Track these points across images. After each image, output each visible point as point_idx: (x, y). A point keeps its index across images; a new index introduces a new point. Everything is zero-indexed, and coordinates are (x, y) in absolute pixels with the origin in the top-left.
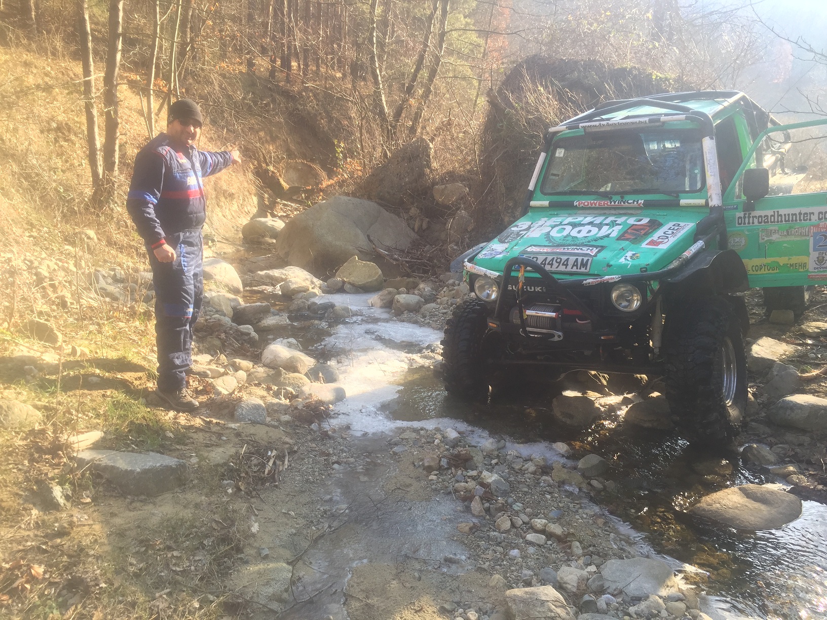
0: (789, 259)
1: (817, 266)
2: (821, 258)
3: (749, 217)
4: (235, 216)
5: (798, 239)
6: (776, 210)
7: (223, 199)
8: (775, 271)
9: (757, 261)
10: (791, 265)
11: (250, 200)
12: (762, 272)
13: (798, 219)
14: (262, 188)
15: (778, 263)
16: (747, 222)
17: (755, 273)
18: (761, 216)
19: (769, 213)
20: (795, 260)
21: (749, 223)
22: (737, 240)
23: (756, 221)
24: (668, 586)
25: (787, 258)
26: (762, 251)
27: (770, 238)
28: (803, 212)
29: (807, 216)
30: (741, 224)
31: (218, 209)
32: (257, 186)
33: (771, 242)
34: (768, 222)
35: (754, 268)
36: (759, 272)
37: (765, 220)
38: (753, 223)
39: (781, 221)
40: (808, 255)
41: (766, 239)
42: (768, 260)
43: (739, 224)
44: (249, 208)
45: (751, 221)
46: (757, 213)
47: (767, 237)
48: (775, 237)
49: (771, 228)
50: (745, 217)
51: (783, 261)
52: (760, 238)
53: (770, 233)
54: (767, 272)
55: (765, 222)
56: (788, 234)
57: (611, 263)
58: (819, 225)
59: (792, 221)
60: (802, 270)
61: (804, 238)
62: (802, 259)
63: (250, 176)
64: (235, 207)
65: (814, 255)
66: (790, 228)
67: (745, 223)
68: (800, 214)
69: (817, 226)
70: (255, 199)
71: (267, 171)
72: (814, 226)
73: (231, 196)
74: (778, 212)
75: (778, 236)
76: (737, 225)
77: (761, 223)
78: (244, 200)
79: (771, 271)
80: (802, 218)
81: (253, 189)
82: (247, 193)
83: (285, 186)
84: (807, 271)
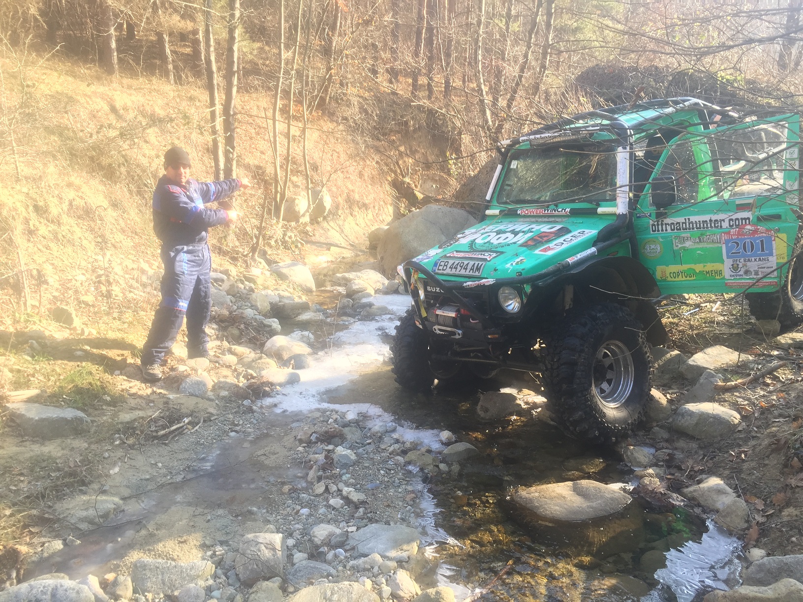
0: (704, 266)
1: (733, 274)
2: (735, 265)
3: (662, 225)
4: (369, 224)
5: (711, 246)
6: (687, 218)
7: (357, 209)
8: (692, 278)
9: (674, 268)
10: (708, 273)
11: (386, 210)
12: (680, 278)
13: (709, 225)
14: (398, 198)
15: (694, 270)
16: (660, 229)
17: (673, 279)
18: (673, 224)
19: (681, 220)
20: (710, 267)
21: (662, 230)
22: (652, 247)
23: (669, 228)
24: (402, 550)
25: (702, 265)
26: (677, 257)
27: (684, 245)
28: (713, 219)
29: (717, 223)
30: (655, 231)
31: (350, 218)
32: (393, 196)
33: (684, 249)
34: (680, 229)
35: (672, 275)
36: (677, 279)
37: (677, 227)
38: (666, 230)
39: (693, 229)
40: (722, 262)
41: (680, 246)
42: (685, 267)
43: (653, 231)
44: (384, 216)
45: (664, 229)
46: (668, 221)
47: (680, 243)
48: (688, 244)
49: (683, 235)
50: (658, 225)
51: (698, 268)
52: (674, 246)
53: (684, 240)
54: (684, 278)
55: (677, 230)
56: (700, 242)
57: (498, 268)
58: (730, 232)
59: (704, 228)
60: (718, 277)
61: (716, 245)
62: (717, 266)
63: (388, 188)
64: (370, 216)
65: (728, 263)
66: (702, 235)
67: (658, 231)
68: (711, 220)
69: (729, 233)
70: (391, 209)
71: (403, 183)
72: (725, 233)
73: (365, 206)
74: (689, 219)
75: (691, 243)
76: (652, 232)
77: (674, 230)
78: (379, 210)
79: (688, 278)
80: (713, 225)
81: (390, 200)
82: (382, 203)
83: (420, 196)
84: (724, 278)
